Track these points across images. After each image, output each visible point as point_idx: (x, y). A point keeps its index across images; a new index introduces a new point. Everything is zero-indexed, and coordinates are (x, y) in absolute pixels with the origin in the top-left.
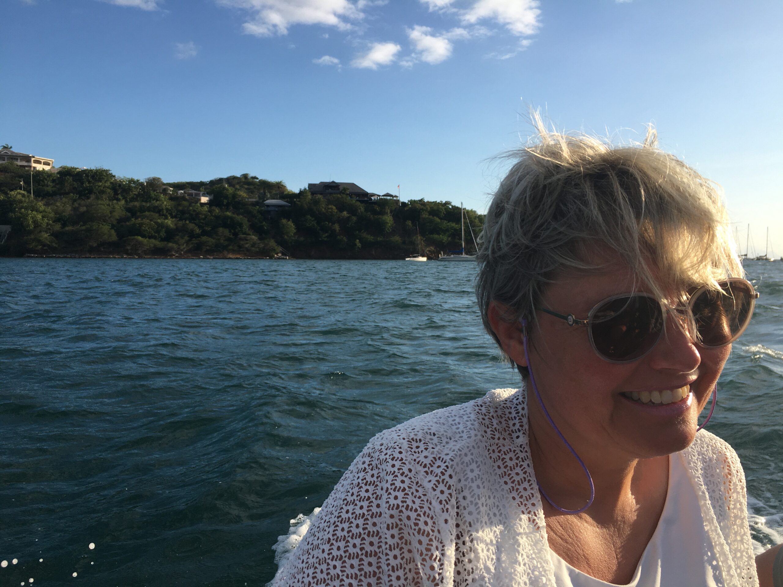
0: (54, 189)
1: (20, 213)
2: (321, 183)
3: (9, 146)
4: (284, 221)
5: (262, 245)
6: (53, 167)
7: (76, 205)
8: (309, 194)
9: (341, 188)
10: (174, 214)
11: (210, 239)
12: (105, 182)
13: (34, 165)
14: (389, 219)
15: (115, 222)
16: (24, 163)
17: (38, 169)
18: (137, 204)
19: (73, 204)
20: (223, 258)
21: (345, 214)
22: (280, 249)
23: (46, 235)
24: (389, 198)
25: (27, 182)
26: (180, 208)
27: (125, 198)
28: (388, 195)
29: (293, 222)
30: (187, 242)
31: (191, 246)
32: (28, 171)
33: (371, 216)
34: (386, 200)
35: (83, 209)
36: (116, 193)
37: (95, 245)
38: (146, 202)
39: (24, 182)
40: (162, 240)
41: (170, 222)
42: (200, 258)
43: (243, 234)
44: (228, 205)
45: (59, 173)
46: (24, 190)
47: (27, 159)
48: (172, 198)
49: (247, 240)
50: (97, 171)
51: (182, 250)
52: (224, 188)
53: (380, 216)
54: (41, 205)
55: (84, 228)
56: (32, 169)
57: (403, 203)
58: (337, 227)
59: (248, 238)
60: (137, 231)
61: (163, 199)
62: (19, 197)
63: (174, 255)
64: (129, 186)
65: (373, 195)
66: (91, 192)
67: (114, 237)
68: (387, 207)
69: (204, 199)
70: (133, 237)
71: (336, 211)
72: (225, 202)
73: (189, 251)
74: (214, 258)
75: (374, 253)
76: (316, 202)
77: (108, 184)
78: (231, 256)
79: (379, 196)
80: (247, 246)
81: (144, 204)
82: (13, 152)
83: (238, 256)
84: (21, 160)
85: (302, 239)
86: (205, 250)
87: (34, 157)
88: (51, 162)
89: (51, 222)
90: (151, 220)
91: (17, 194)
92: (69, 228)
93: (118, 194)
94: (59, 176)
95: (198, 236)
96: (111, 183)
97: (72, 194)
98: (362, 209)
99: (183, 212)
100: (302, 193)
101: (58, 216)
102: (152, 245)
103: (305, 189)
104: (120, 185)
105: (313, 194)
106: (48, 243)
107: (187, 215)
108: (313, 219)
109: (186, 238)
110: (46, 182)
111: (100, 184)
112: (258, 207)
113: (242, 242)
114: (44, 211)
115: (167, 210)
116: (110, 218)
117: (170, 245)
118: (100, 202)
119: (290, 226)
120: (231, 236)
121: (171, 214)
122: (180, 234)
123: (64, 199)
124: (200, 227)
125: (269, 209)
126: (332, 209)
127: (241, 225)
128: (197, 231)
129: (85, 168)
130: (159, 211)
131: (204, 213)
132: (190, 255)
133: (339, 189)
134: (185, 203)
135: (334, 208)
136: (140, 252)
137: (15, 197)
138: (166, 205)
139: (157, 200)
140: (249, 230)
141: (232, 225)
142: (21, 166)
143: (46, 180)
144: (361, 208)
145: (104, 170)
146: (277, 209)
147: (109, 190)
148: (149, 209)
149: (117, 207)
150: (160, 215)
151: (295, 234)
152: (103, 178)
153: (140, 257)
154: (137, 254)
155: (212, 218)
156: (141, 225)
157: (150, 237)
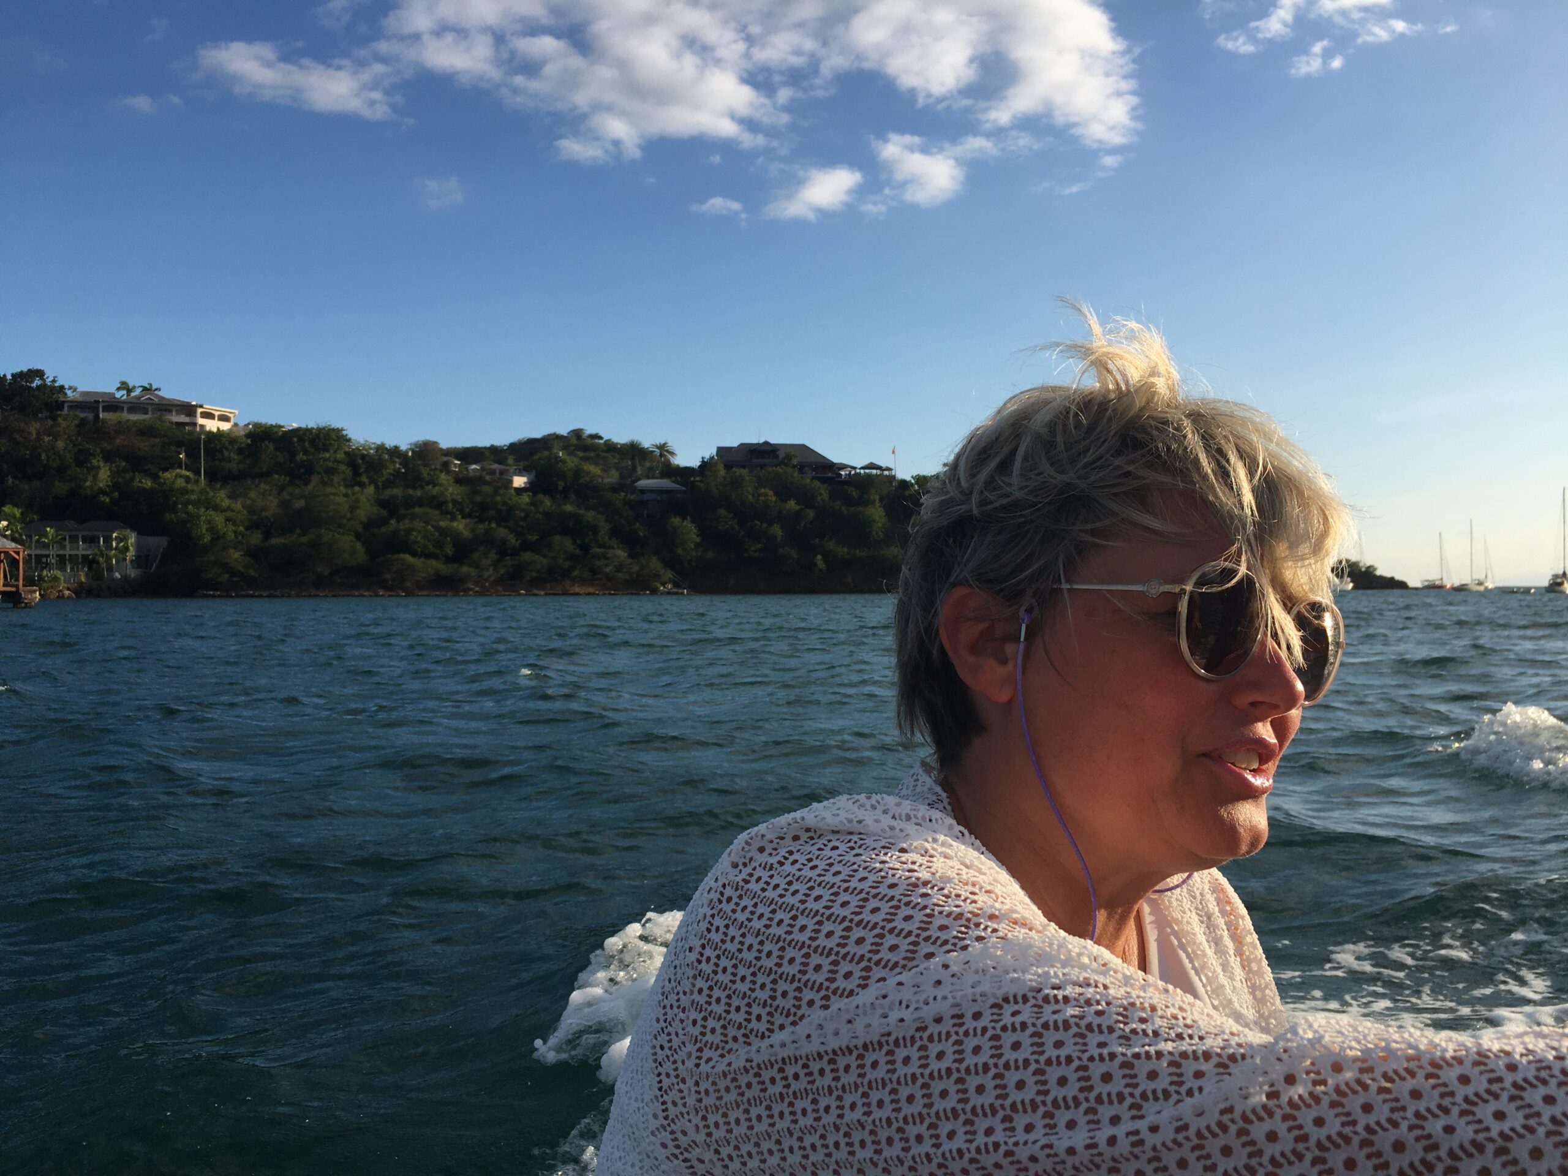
0: (241, 466)
1: (187, 513)
2: (742, 445)
3: (154, 387)
4: (676, 521)
5: (636, 568)
6: (236, 425)
7: (285, 495)
8: (721, 467)
9: (781, 454)
10: (467, 510)
11: (537, 558)
12: (335, 452)
13: (201, 421)
14: (877, 514)
15: (360, 529)
16: (183, 419)
17: (208, 429)
18: (397, 492)
19: (279, 494)
20: (563, 594)
21: (792, 504)
22: (669, 574)
23: (236, 554)
24: (874, 472)
25: (193, 455)
26: (479, 499)
27: (373, 481)
28: (872, 466)
29: (692, 522)
30: (495, 564)
31: (502, 571)
32: (191, 433)
33: (843, 508)
34: (869, 476)
35: (300, 504)
36: (356, 473)
37: (326, 572)
38: (414, 488)
39: (186, 455)
40: (448, 560)
41: (461, 526)
42: (520, 595)
43: (599, 547)
44: (566, 491)
45: (249, 435)
46: (187, 469)
47: (189, 410)
48: (460, 480)
49: (607, 558)
50: (320, 430)
51: (486, 580)
52: (557, 457)
53: (861, 509)
54: (221, 496)
55: (304, 539)
56: (198, 429)
57: (904, 483)
58: (777, 530)
59: (609, 555)
60: (400, 544)
61: (445, 482)
62: (180, 482)
63: (471, 589)
64: (381, 459)
65: (843, 467)
66: (310, 470)
67: (360, 554)
68: (873, 491)
69: (519, 481)
70: (396, 556)
71: (774, 499)
72: (561, 485)
73: (499, 581)
74: (547, 594)
75: (849, 580)
76: (737, 483)
77: (340, 456)
78: (577, 589)
79: (855, 468)
80: (607, 570)
81: (411, 492)
82: (162, 398)
83: (591, 590)
84: (179, 413)
85: (710, 555)
86: (528, 578)
87: (201, 406)
88: (231, 415)
89: (241, 528)
90: (427, 523)
91: (176, 477)
92: (275, 541)
93: (359, 475)
94: (249, 441)
95: (515, 552)
96: (345, 453)
97: (277, 476)
98: (825, 495)
99: (483, 507)
100: (706, 466)
101: (255, 517)
102: (431, 571)
103: (712, 458)
104: (363, 457)
105: (728, 467)
106: (242, 570)
107: (493, 513)
108: (731, 515)
109: (493, 555)
110: (226, 453)
111: (327, 455)
112: (623, 494)
113: (597, 563)
114: (229, 509)
115: (455, 502)
116: (349, 520)
117: (465, 569)
118: (329, 490)
119: (688, 530)
120: (578, 551)
121: (461, 511)
122: (481, 548)
123: (263, 486)
124: (518, 534)
125: (646, 497)
126: (766, 495)
127: (594, 529)
128: (513, 540)
129: (295, 425)
130: (438, 504)
131: (523, 506)
132: (500, 589)
133: (777, 457)
134: (487, 489)
135: (771, 493)
136: (408, 584)
137: (173, 483)
138: (452, 494)
139: (435, 485)
140: (610, 539)
141: (577, 530)
142: (178, 424)
143: (227, 449)
144: (823, 493)
145: (333, 430)
146: (659, 498)
147: (343, 467)
148: (420, 503)
149: (363, 499)
150: (442, 514)
151: (697, 545)
152: (331, 445)
153: (410, 594)
154: (404, 589)
155: (540, 516)
156: (408, 532)
157: (428, 556)
